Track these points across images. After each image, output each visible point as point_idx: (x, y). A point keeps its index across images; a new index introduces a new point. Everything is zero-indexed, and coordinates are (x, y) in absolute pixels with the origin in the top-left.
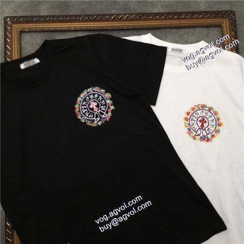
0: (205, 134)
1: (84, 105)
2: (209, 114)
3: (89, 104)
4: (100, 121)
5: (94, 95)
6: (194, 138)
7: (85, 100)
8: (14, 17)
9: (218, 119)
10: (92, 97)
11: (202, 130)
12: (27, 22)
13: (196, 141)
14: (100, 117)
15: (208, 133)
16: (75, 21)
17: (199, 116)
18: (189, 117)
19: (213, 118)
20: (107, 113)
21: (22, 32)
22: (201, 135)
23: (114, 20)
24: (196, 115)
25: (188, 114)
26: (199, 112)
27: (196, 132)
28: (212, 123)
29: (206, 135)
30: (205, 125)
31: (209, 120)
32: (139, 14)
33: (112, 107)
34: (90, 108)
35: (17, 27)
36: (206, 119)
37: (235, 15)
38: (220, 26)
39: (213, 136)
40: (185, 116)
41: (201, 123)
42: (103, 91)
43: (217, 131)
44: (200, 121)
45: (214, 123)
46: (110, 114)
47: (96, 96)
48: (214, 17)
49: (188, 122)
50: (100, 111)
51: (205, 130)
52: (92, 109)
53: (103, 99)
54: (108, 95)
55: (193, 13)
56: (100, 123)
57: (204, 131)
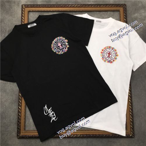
0: (110, 59)
1: (56, 45)
2: (112, 51)
3: (58, 44)
4: (62, 52)
5: (60, 40)
6: (105, 61)
7: (56, 42)
8: (26, 5)
9: (116, 53)
10: (59, 41)
12: (32, 7)
13: (106, 63)
14: (63, 50)
15: (111, 59)
16: (53, 7)
17: (108, 51)
18: (103, 52)
19: (114, 52)
20: (66, 48)
21: (29, 12)
22: (108, 60)
23: (70, 7)
24: (106, 51)
25: (103, 50)
26: (108, 49)
27: (106, 59)
30: (110, 56)
32: (82, 4)
33: (68, 46)
34: (58, 46)
35: (27, 9)
36: (111, 53)
37: (126, 6)
38: (119, 11)
39: (114, 61)
40: (101, 51)
42: (64, 38)
43: (116, 59)
44: (108, 54)
45: (115, 55)
46: (67, 49)
47: (61, 41)
48: (116, 7)
49: (102, 54)
50: (62, 47)
52: (59, 46)
53: (64, 42)
54: (66, 41)
55: (107, 5)
56: (62, 53)
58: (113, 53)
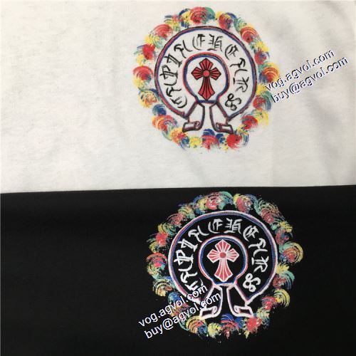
0: (219, 118)
2: (227, 41)
6: (183, 140)
9: (261, 56)
11: (207, 106)
13: (190, 150)
15: (229, 112)
17: (188, 55)
18: (151, 64)
19: (241, 54)
22: (208, 125)
24: (177, 54)
25: (147, 51)
26: (188, 38)
27: (187, 116)
28: (240, 76)
29: (222, 120)
30: (218, 85)
31: (228, 63)
36: (216, 64)
39: (249, 122)
40: (138, 60)
41: (201, 80)
43: (262, 102)
44: (197, 73)
45: (249, 74)
49: (152, 85)
51: (217, 103)
57: (215, 109)
58: (233, 61)
